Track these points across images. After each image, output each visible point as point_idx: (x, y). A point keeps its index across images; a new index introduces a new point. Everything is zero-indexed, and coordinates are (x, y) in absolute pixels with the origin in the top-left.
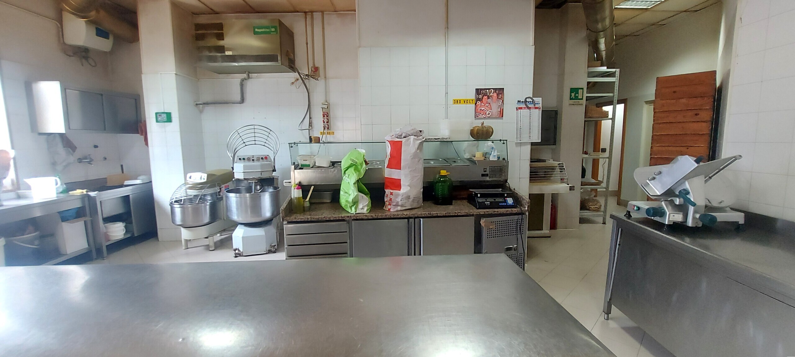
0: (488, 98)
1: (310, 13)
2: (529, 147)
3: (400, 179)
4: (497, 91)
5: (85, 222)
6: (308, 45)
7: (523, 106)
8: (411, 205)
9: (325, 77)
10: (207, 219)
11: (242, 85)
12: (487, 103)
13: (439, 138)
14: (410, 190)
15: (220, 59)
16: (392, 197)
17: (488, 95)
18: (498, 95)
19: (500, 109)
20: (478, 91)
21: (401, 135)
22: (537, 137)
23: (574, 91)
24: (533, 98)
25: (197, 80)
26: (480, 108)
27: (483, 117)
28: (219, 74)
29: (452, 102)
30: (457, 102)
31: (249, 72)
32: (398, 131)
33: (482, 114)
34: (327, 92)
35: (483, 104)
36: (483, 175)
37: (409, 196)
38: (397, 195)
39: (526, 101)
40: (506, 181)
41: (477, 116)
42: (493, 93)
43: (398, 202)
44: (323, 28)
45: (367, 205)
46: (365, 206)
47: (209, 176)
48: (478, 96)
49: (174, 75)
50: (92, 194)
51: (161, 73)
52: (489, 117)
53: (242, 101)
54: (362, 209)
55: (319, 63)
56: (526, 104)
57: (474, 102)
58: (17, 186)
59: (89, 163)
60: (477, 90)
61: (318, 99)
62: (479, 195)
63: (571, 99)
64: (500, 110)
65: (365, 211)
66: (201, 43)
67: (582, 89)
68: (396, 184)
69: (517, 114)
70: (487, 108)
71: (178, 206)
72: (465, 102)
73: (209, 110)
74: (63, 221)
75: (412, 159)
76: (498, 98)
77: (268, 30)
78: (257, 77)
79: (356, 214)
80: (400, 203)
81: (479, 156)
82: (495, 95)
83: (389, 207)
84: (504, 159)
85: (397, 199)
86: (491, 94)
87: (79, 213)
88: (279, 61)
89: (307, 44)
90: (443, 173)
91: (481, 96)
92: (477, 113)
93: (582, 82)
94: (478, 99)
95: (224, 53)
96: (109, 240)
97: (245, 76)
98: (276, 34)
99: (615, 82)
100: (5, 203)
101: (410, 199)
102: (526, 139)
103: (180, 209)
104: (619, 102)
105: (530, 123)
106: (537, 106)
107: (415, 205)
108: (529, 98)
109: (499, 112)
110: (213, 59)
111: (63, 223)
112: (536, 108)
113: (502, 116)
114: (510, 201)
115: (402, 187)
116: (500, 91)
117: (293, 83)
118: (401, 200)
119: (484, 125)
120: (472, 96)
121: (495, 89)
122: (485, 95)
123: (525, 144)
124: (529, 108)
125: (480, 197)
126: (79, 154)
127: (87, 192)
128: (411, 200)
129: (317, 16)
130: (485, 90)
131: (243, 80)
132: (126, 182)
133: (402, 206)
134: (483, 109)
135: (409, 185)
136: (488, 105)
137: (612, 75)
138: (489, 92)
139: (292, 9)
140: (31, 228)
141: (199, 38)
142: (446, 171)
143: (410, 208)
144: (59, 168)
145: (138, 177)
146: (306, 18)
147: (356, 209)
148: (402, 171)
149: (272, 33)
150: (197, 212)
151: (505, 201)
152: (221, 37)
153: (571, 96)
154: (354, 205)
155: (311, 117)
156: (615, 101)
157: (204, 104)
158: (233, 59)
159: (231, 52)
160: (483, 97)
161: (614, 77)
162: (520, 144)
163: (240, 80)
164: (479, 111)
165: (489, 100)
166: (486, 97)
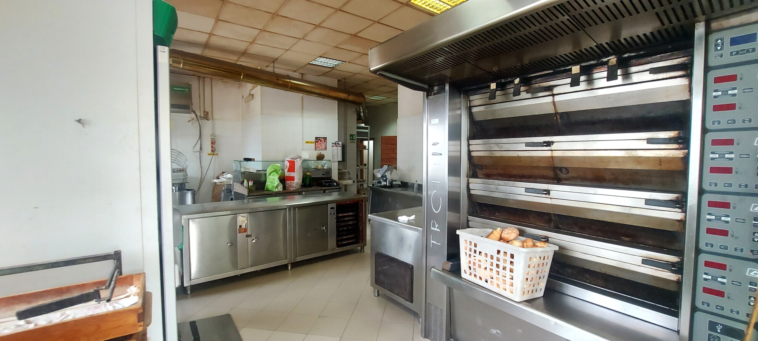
0: (321, 141)
1: (203, 78)
2: (337, 163)
3: (294, 176)
6: (201, 97)
7: (335, 145)
8: (299, 187)
9: (213, 119)
12: (320, 143)
14: (297, 181)
16: (291, 184)
18: (324, 140)
21: (293, 158)
22: (340, 159)
23: (352, 135)
24: (339, 142)
29: (305, 142)
30: (307, 142)
32: (292, 156)
34: (213, 128)
35: (318, 144)
36: (323, 175)
37: (297, 183)
38: (293, 183)
39: (335, 143)
40: (331, 177)
43: (293, 186)
44: (212, 88)
45: (282, 188)
52: (322, 150)
55: (208, 110)
56: (336, 144)
57: (315, 143)
60: (316, 137)
61: (207, 132)
62: (323, 182)
63: (350, 140)
64: (325, 147)
65: (281, 190)
67: (355, 135)
68: (292, 179)
69: (332, 148)
70: (320, 146)
72: (310, 143)
75: (299, 168)
77: (183, 89)
79: (278, 191)
80: (295, 186)
81: (320, 167)
82: (323, 140)
83: (290, 188)
84: (330, 168)
86: (322, 140)
90: (308, 174)
91: (317, 141)
93: (354, 131)
94: (316, 142)
99: (368, 132)
102: (336, 160)
104: (371, 139)
105: (337, 153)
106: (340, 145)
108: (337, 142)
112: (339, 146)
113: (326, 149)
114: (335, 184)
115: (295, 180)
116: (325, 139)
117: (189, 121)
119: (321, 153)
120: (314, 140)
121: (323, 138)
122: (319, 140)
123: (336, 161)
124: (337, 146)
125: (324, 183)
128: (299, 185)
133: (295, 188)
134: (318, 146)
135: (298, 179)
137: (367, 128)
146: (199, 80)
147: (278, 189)
148: (295, 173)
149: (186, 92)
151: (334, 184)
153: (350, 138)
155: (202, 143)
156: (369, 139)
161: (368, 129)
162: (334, 162)
164: (317, 147)
165: (321, 142)
166: (320, 141)
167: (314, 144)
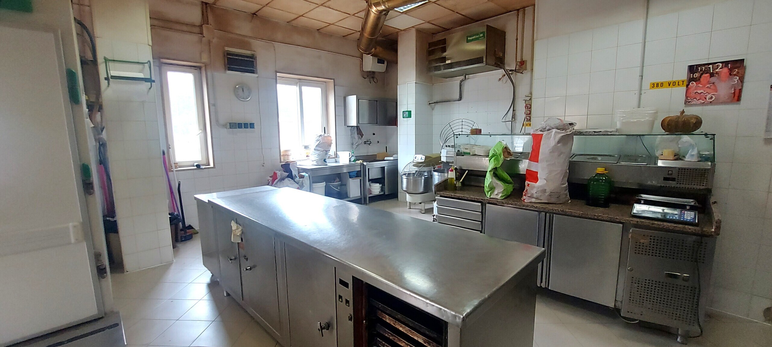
0: (712, 76)
1: (522, 9)
3: (537, 172)
4: (729, 65)
5: (360, 179)
6: (518, 41)
8: (548, 200)
9: (532, 70)
10: (421, 189)
11: (461, 85)
12: (709, 83)
13: (601, 132)
14: (546, 183)
15: (442, 68)
17: (712, 71)
18: (731, 70)
19: (735, 90)
20: (692, 69)
25: (432, 85)
26: (695, 91)
27: (699, 103)
28: (446, 78)
29: (649, 86)
30: (656, 85)
31: (466, 74)
32: (543, 124)
33: (698, 99)
34: (532, 84)
35: (701, 85)
36: (665, 179)
37: (545, 190)
41: (689, 102)
42: (720, 69)
43: (533, 194)
44: (534, 21)
45: (502, 193)
46: (500, 193)
47: (426, 158)
48: (692, 75)
49: (415, 83)
50: (365, 163)
51: (408, 83)
52: (711, 102)
53: (460, 99)
54: (497, 195)
55: (526, 57)
57: (685, 83)
58: (336, 156)
59: (369, 144)
60: (691, 67)
61: (522, 92)
62: (642, 202)
64: (733, 92)
65: (499, 197)
66: (432, 57)
68: (533, 176)
70: (709, 90)
71: (405, 177)
72: (669, 85)
73: (438, 107)
74: (350, 178)
75: (550, 152)
76: (730, 74)
77: (477, 36)
78: (473, 78)
79: (490, 198)
80: (535, 195)
81: (666, 154)
82: (725, 70)
83: (525, 197)
85: (532, 191)
86: (717, 70)
87: (358, 174)
88: (484, 62)
89: (517, 39)
90: (600, 170)
91: (696, 75)
92: (689, 98)
94: (690, 80)
95: (445, 62)
96: (371, 194)
97: (463, 77)
98: (484, 38)
100: (328, 164)
101: (545, 192)
103: (406, 179)
107: (553, 200)
109: (733, 94)
110: (438, 68)
111: (350, 179)
113: (739, 99)
115: (539, 180)
116: (736, 65)
117: (500, 79)
118: (536, 193)
120: (684, 75)
121: (726, 63)
122: (707, 72)
125: (643, 204)
126: (364, 139)
127: (363, 162)
128: (547, 194)
129: (529, 10)
130: (707, 66)
131: (461, 81)
132: (385, 158)
133: (536, 198)
134: (699, 92)
136: (711, 86)
138: (713, 68)
139: (505, 11)
140: (338, 180)
141: (430, 53)
142: (604, 169)
143: (546, 201)
144: (355, 146)
145: (393, 155)
146: (518, 15)
147: (491, 194)
148: (540, 164)
149: (480, 38)
150: (416, 183)
152: (444, 50)
154: (491, 190)
155: (514, 109)
157: (435, 103)
158: (451, 66)
159: (450, 61)
160: (702, 74)
163: (459, 81)
164: (692, 95)
165: (713, 79)
166: (708, 75)
167: (683, 89)
